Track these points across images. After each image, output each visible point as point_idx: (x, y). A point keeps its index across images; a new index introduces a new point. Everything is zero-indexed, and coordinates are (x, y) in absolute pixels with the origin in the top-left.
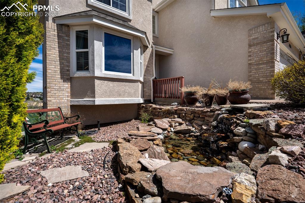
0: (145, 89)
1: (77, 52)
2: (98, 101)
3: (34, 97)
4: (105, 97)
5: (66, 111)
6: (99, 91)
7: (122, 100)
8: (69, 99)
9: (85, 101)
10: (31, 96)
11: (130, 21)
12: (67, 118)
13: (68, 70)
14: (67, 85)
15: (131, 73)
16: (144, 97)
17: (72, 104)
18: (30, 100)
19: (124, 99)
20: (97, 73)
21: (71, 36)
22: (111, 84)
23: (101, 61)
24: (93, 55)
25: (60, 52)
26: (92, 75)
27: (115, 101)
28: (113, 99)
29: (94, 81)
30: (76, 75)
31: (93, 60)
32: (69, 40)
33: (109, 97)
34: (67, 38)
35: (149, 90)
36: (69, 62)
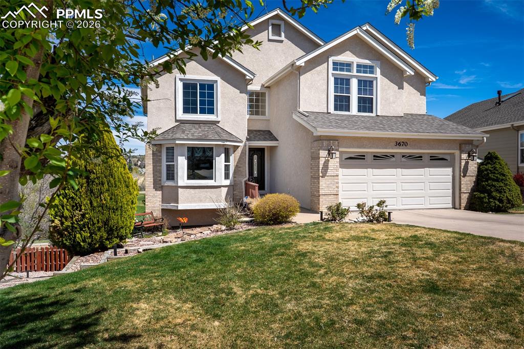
0: (235, 192)
1: (167, 165)
2: (182, 206)
3: (140, 167)
4: (187, 203)
5: (158, 214)
6: (182, 198)
7: (203, 205)
8: (161, 203)
9: (171, 206)
10: (136, 165)
11: (218, 122)
12: (156, 220)
13: (160, 180)
14: (160, 193)
15: (213, 179)
16: (234, 200)
17: (163, 207)
18: (134, 171)
19: (204, 204)
20: (180, 183)
21: (162, 152)
22: (192, 191)
23: (183, 172)
24: (177, 168)
25: (154, 166)
26: (176, 185)
27: (196, 206)
28: (194, 204)
29: (178, 189)
30: (166, 184)
31: (177, 173)
32: (161, 156)
33: (191, 202)
34: (159, 154)
35: (240, 192)
36: (160, 173)
